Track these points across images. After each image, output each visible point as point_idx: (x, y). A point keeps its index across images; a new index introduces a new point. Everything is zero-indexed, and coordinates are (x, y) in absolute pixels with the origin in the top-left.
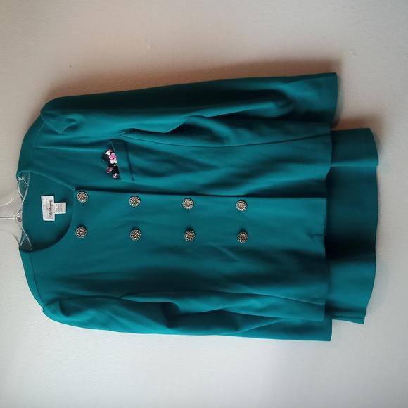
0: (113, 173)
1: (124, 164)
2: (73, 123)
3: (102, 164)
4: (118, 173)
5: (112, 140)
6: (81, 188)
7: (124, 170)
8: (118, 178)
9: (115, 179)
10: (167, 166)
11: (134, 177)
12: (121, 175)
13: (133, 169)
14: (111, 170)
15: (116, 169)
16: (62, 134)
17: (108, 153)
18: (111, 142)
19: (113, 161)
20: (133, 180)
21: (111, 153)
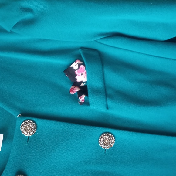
0: (80, 94)
1: (97, 83)
2: (29, 16)
3: (64, 83)
4: (87, 95)
5: (82, 48)
6: (27, 115)
7: (96, 92)
8: (86, 103)
9: (81, 104)
10: (163, 91)
11: (110, 103)
12: (92, 98)
13: (109, 92)
14: (77, 90)
15: (84, 90)
16: (11, 32)
17: (75, 66)
18: (80, 52)
19: (81, 78)
20: (108, 108)
21: (79, 65)
